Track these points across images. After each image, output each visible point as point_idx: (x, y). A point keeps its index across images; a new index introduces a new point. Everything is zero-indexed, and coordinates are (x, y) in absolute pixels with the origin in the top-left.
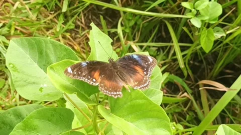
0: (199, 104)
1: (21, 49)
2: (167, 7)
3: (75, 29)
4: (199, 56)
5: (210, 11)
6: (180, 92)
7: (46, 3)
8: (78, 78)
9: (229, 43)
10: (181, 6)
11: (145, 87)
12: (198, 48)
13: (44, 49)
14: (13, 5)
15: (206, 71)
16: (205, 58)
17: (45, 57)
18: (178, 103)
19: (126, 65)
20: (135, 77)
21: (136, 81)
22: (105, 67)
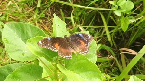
3: (45, 17)
5: (126, 6)
7: (27, 2)
8: (45, 47)
9: (138, 26)
10: (109, 3)
12: (119, 28)
13: (25, 30)
14: (8, 3)
15: (124, 43)
16: (123, 35)
17: (26, 34)
18: (107, 62)
19: (75, 39)
20: (80, 47)
21: (81, 49)
22: (62, 40)
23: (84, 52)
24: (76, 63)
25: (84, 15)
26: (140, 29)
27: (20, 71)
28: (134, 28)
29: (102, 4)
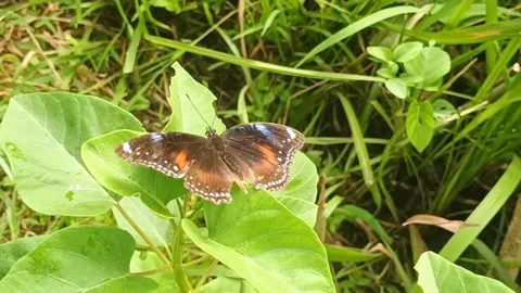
0: (408, 270)
1: (31, 116)
2: (340, 64)
3: (151, 112)
4: (408, 169)
5: (426, 66)
6: (368, 242)
7: (89, 56)
8: (143, 163)
9: (468, 137)
10: (371, 61)
11: (279, 185)
12: (403, 144)
13: (79, 116)
14: (21, 59)
15: (424, 203)
16: (420, 173)
17: (79, 132)
18: (362, 263)
19: (242, 143)
20: (257, 166)
21: (260, 175)
22: (200, 144)
23: (270, 184)
24: (245, 218)
25: (285, 104)
26: (477, 148)
27: (57, 247)
28: (453, 149)
29: (346, 65)
